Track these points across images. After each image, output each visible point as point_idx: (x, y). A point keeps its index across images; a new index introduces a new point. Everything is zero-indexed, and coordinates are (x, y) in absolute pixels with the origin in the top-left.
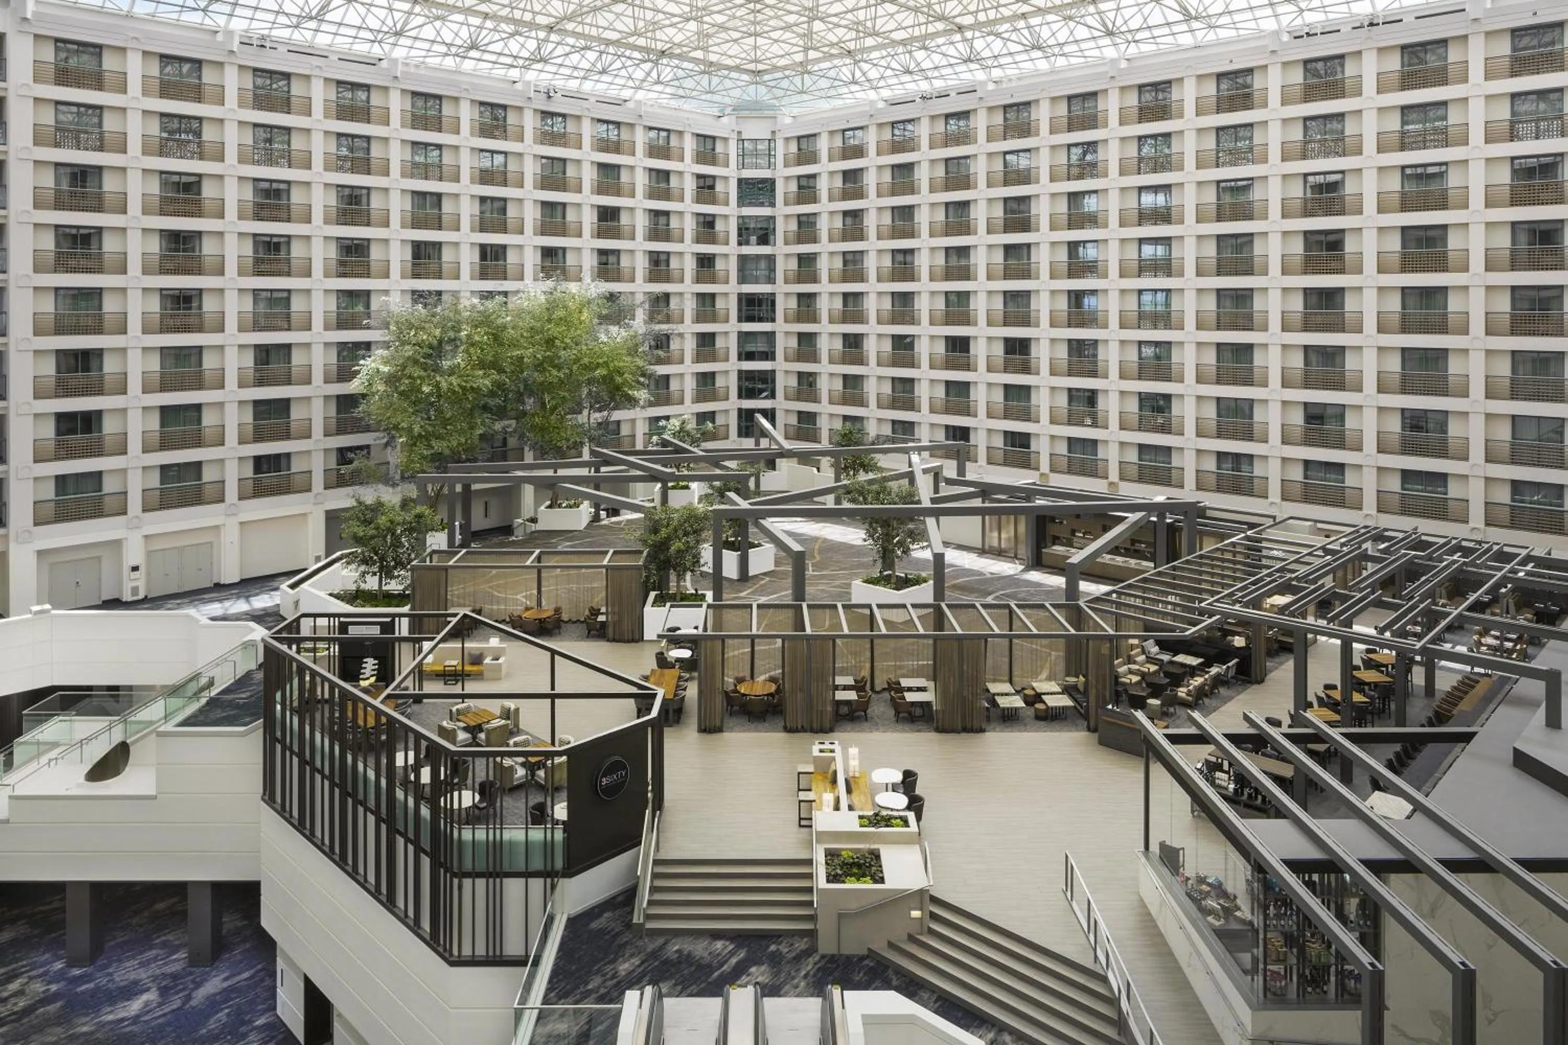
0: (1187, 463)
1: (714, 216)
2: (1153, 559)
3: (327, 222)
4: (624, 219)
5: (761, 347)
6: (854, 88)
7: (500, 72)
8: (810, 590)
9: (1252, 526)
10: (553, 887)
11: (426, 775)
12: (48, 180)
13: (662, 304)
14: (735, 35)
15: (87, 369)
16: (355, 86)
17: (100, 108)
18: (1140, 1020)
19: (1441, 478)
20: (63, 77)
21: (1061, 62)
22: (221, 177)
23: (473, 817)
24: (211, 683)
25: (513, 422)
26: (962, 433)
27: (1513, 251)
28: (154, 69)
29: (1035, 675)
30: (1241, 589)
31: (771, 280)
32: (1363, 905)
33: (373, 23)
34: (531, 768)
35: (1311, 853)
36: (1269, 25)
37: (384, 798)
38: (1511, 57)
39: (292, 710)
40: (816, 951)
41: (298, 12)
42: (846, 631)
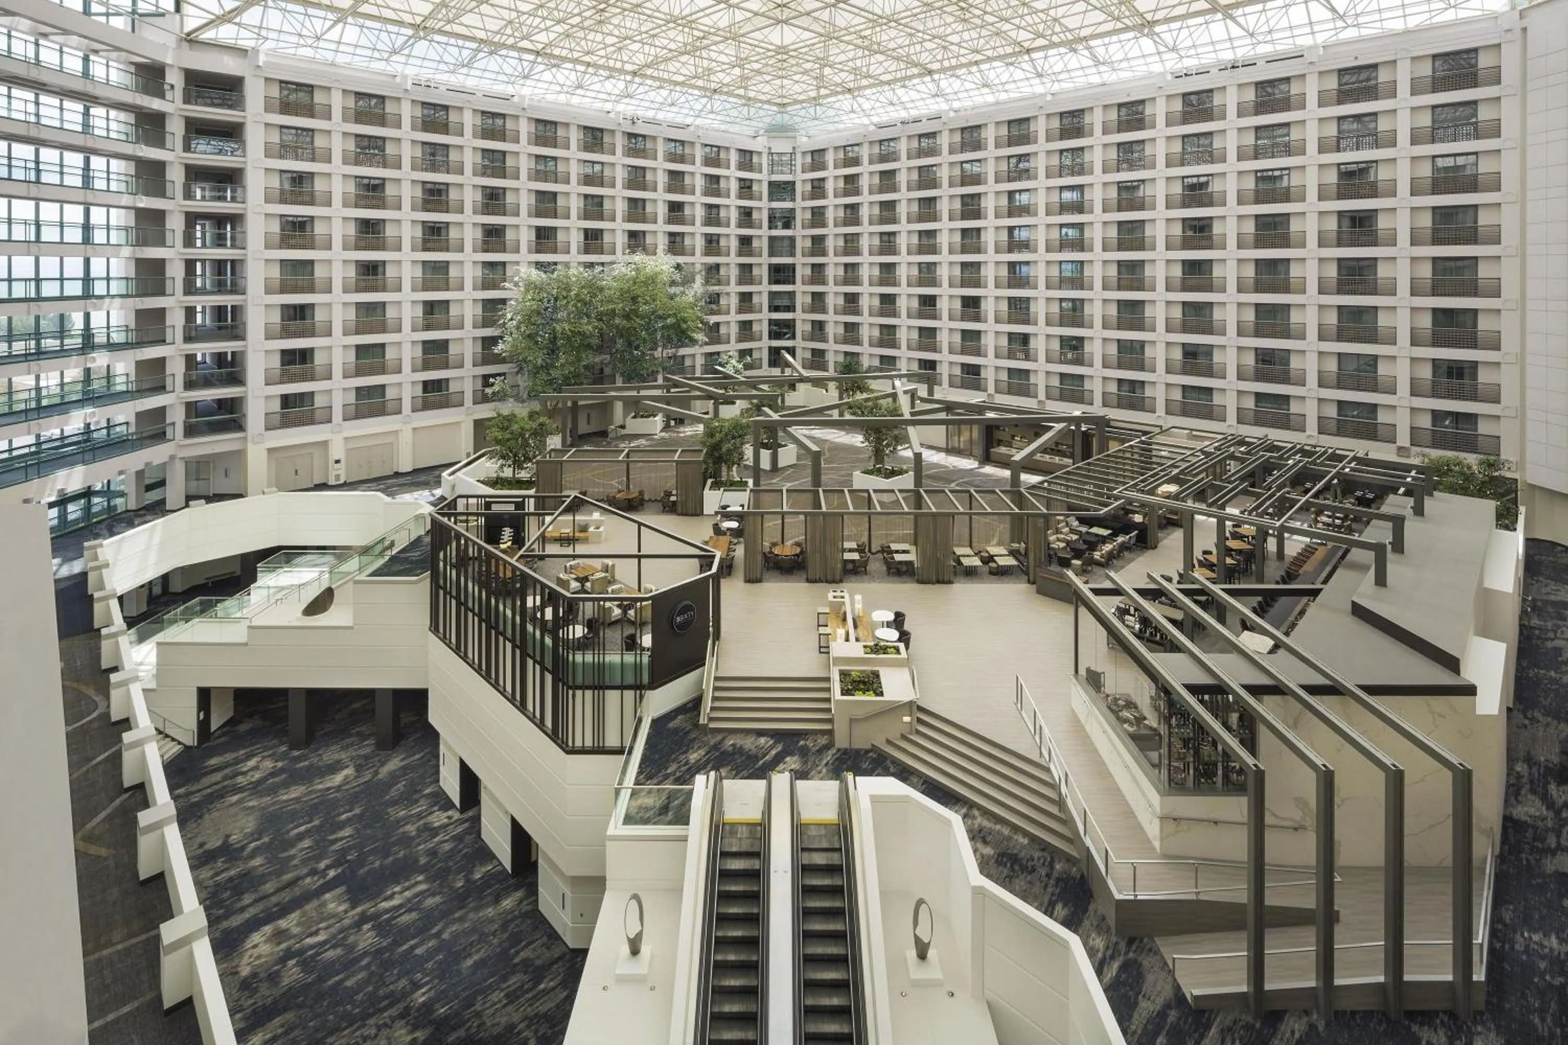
0: (1095, 387)
1: (751, 208)
2: (1072, 456)
3: (475, 213)
4: (687, 211)
5: (786, 302)
6: (853, 116)
7: (598, 105)
8: (824, 478)
9: (1145, 433)
10: (641, 697)
11: (549, 613)
12: (275, 182)
13: (714, 271)
14: (768, 78)
15: (303, 318)
16: (494, 115)
17: (313, 130)
18: (1076, 802)
19: (1285, 399)
20: (286, 108)
21: (1003, 96)
22: (399, 180)
23: (582, 645)
24: (392, 545)
25: (608, 357)
26: (930, 365)
27: (1339, 233)
28: (351, 103)
29: (988, 541)
30: (1142, 481)
31: (793, 254)
32: (1241, 718)
33: (509, 71)
34: (625, 609)
35: (1203, 679)
36: (1157, 68)
37: (518, 628)
38: (1339, 90)
39: (451, 565)
40: (833, 745)
41: (454, 61)
42: (851, 509)
